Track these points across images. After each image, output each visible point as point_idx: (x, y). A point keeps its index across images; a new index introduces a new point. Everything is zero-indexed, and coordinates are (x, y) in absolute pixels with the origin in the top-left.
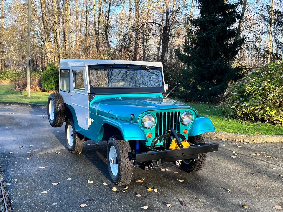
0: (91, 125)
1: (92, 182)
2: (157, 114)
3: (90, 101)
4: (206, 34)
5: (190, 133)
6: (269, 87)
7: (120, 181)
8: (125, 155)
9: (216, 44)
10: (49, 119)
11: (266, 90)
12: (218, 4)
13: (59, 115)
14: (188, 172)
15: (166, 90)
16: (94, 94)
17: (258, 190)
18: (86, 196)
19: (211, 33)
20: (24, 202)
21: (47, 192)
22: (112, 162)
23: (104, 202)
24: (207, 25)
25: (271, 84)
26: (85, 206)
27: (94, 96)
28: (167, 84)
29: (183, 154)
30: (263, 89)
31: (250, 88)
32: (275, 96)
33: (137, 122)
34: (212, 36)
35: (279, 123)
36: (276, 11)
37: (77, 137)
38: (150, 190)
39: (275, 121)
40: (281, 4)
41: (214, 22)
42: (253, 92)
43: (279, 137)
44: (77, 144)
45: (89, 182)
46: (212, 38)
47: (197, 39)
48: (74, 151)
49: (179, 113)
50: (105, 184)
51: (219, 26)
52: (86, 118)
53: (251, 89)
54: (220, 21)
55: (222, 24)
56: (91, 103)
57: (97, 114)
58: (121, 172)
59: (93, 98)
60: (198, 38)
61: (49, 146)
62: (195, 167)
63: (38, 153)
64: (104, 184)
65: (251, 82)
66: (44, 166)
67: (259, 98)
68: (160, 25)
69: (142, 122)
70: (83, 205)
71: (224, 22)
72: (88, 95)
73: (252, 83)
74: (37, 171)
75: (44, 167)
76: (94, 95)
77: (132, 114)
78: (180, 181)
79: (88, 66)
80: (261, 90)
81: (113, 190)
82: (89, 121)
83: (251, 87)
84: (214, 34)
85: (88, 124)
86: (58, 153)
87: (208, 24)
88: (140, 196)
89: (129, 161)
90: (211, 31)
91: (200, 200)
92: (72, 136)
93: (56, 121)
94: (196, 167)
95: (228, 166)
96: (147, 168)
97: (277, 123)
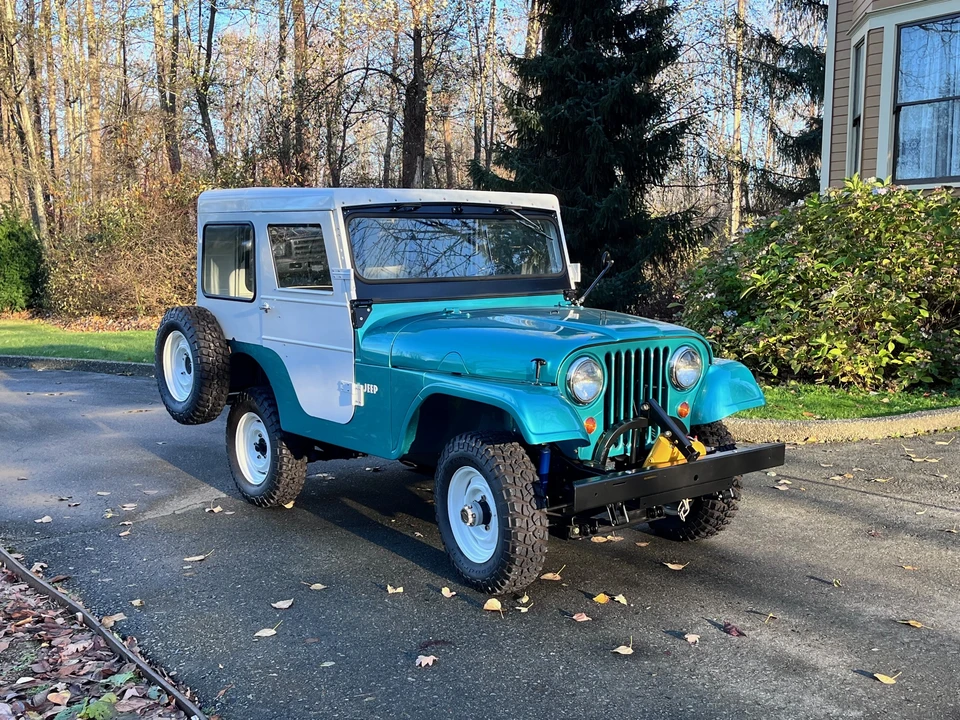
0: (362, 405)
1: (400, 590)
2: (608, 357)
3: (357, 324)
4: (569, 108)
6: (818, 270)
7: (508, 578)
8: (525, 492)
9: (604, 143)
10: (167, 398)
11: (807, 282)
12: (603, 12)
13: (213, 380)
14: (681, 540)
15: (576, 283)
16: (367, 300)
17: (915, 574)
18: (413, 632)
19: (587, 106)
20: (221, 666)
21: (273, 632)
22: (471, 520)
23: (485, 646)
24: (571, 80)
25: (822, 262)
26: (434, 661)
27: (368, 310)
28: (579, 265)
29: (696, 478)
30: (800, 280)
31: (758, 277)
32: (842, 298)
33: (553, 385)
34: (589, 114)
35: (858, 383)
36: (761, 35)
37: (284, 452)
38: (601, 598)
39: (844, 375)
40: (781, 15)
41: (594, 70)
42: (769, 290)
43: (882, 423)
44: (285, 475)
45: (390, 590)
46: (590, 123)
47: (538, 126)
48: (273, 498)
49: (666, 351)
50: (446, 592)
51: (613, 84)
52: (340, 383)
53: (763, 281)
54: (614, 66)
55: (623, 74)
56: (361, 331)
57: (393, 367)
58: (514, 548)
59: (366, 315)
60: (542, 121)
61: (163, 492)
62: (707, 521)
63: (144, 516)
64: (443, 592)
65: (758, 258)
66: (197, 555)
67: (792, 306)
68: (396, 80)
69: (568, 383)
70: (426, 660)
71: (628, 69)
72: (348, 304)
73: (763, 261)
74: (186, 571)
75: (202, 557)
76: (370, 306)
77: (538, 360)
78: (670, 566)
79: (344, 209)
80: (794, 281)
81: (486, 607)
82: (354, 391)
83: (760, 273)
84: (596, 108)
85: (354, 403)
86: (216, 510)
87: (572, 77)
88: (586, 618)
89: (537, 512)
90: (585, 100)
91: (771, 615)
92: (257, 449)
93: (202, 403)
94: (712, 520)
95: (785, 515)
96: (577, 531)
97: (850, 383)
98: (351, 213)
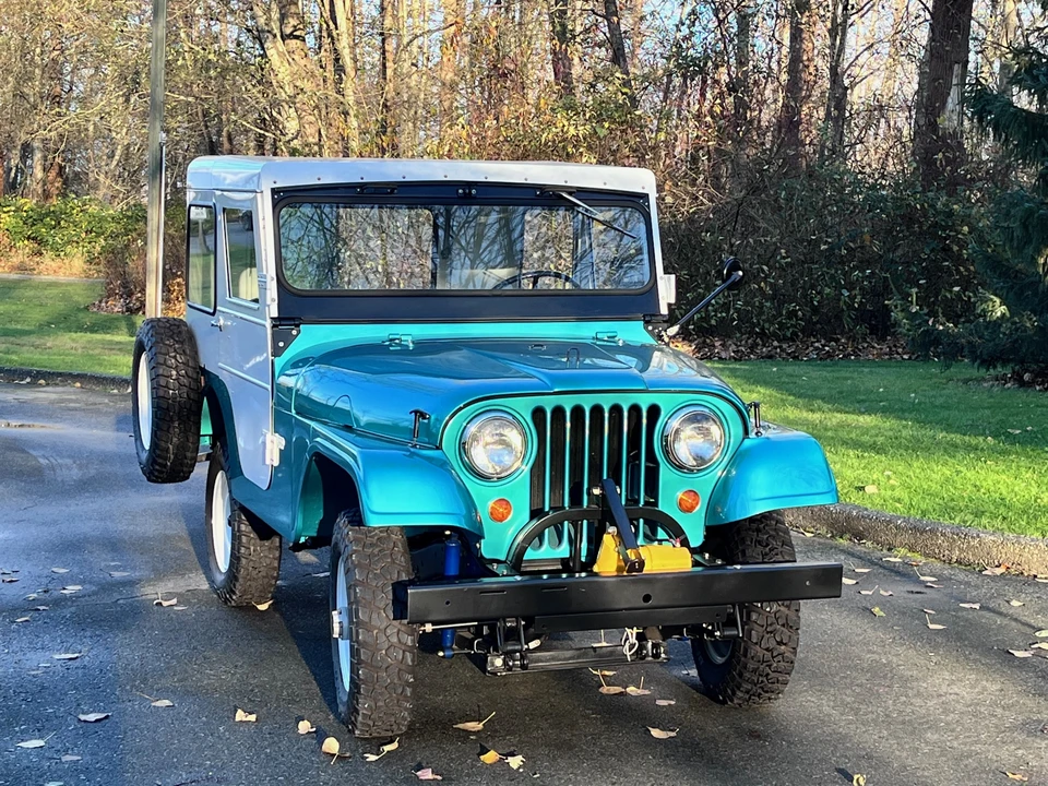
0: (277, 464)
1: (252, 717)
2: (538, 414)
3: (277, 352)
5: (712, 509)
8: (379, 594)
13: (173, 422)
15: (669, 305)
16: (293, 319)
18: (201, 765)
21: (41, 743)
22: (337, 629)
27: (294, 332)
28: (673, 276)
29: (647, 598)
33: (437, 448)
37: (243, 527)
38: (491, 757)
45: (240, 715)
49: (654, 411)
50: (303, 726)
56: (280, 362)
57: (297, 413)
58: (358, 669)
59: (289, 340)
61: (136, 575)
62: (741, 675)
64: (299, 726)
66: (75, 653)
69: (463, 447)
72: (268, 324)
74: (37, 669)
76: (298, 326)
77: (416, 412)
78: (656, 733)
79: (274, 191)
81: (324, 748)
82: (268, 445)
85: (270, 462)
86: (165, 604)
88: (431, 776)
89: (396, 623)
93: (159, 452)
94: (747, 675)
96: (499, 662)
98: (285, 198)
